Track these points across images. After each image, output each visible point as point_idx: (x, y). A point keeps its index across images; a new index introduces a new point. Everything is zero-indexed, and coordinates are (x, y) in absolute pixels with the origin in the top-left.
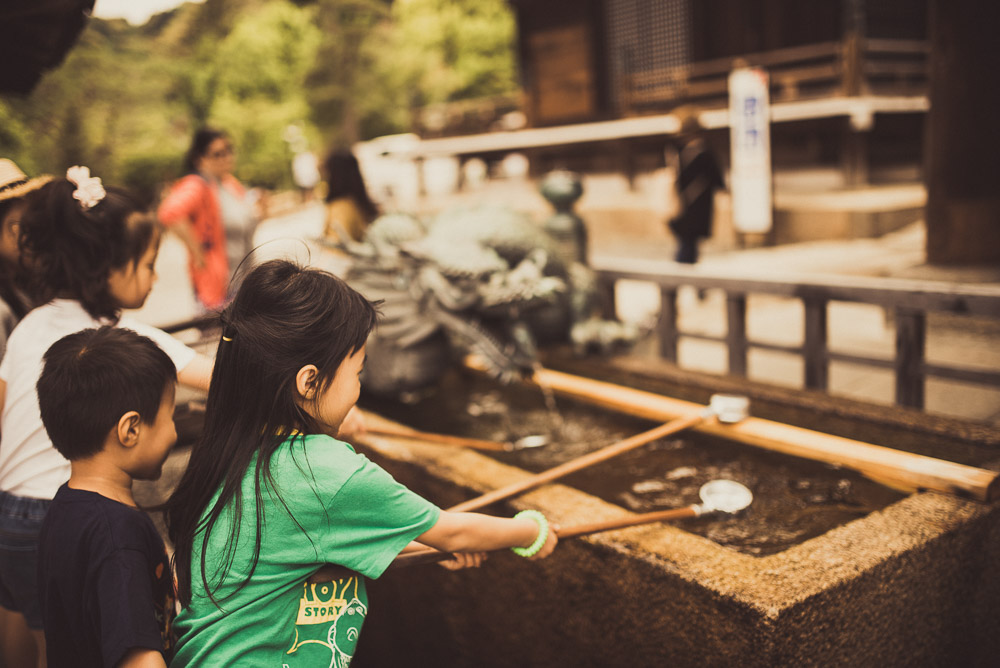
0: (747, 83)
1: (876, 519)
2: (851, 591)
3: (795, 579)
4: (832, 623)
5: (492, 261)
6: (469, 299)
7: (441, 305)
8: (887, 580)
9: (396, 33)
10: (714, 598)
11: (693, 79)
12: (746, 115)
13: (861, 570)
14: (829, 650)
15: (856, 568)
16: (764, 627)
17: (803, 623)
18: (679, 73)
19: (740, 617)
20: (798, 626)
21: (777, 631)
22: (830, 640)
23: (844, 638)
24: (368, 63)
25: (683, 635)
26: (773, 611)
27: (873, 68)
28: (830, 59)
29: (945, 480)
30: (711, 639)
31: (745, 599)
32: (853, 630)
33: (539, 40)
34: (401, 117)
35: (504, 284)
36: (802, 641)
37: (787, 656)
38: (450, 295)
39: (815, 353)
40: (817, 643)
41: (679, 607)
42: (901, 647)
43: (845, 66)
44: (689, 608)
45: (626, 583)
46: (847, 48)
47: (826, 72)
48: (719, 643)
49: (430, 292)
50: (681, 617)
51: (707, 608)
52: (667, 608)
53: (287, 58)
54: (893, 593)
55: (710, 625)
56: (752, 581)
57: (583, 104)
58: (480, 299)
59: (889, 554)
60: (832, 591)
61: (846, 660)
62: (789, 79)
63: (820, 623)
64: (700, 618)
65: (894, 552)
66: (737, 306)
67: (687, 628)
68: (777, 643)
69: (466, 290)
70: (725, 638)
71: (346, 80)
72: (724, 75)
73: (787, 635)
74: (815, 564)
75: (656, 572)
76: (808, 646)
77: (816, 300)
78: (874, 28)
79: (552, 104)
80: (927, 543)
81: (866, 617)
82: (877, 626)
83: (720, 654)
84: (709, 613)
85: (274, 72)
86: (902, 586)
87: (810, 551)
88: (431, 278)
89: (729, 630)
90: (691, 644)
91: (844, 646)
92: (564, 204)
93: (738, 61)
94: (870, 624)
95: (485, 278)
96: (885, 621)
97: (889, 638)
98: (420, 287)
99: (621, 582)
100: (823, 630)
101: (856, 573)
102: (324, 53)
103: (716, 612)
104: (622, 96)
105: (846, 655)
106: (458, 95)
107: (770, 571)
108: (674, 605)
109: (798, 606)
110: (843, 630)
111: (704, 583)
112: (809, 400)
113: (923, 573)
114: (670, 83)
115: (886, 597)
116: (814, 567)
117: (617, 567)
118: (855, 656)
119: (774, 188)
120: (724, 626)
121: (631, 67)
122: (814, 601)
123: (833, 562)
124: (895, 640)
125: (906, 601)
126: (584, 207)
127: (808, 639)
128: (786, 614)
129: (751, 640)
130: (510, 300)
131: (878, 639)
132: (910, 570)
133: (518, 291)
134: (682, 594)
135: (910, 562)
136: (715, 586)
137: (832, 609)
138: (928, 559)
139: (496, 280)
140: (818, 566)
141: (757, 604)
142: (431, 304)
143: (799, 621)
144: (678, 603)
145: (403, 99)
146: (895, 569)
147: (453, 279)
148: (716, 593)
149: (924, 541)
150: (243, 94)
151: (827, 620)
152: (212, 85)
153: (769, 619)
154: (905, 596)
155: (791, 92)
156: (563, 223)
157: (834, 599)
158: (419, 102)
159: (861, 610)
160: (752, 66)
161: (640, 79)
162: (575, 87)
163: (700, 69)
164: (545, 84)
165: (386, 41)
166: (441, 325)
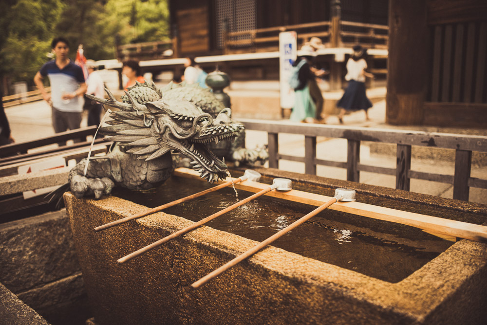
0: (287, 38)
2: (452, 300)
3: (422, 296)
8: (465, 293)
10: (379, 310)
11: (259, 35)
13: (456, 288)
15: (453, 287)
18: (253, 32)
19: (397, 321)
24: (92, 20)
26: (420, 318)
27: (344, 34)
28: (326, 28)
29: (473, 233)
33: (181, 13)
43: (332, 32)
44: (359, 315)
45: (313, 300)
46: (333, 23)
47: (324, 34)
50: (352, 321)
51: (373, 315)
52: (343, 315)
56: (399, 298)
57: (204, 47)
59: (465, 277)
60: (445, 302)
62: (305, 36)
64: (367, 322)
65: (467, 276)
71: (81, 30)
72: (277, 33)
74: (428, 285)
75: (336, 294)
77: (354, 139)
80: (480, 270)
84: (374, 318)
87: (421, 277)
92: (218, 87)
93: (282, 28)
99: (309, 300)
101: (454, 290)
103: (379, 318)
104: (222, 43)
107: (405, 291)
108: (348, 314)
114: (247, 36)
116: (429, 287)
117: (308, 291)
121: (228, 29)
123: (438, 284)
134: (355, 307)
136: (378, 302)
140: (431, 287)
141: (410, 314)
144: (351, 313)
145: (111, 40)
148: (380, 307)
149: (478, 269)
156: (220, 97)
157: (446, 306)
160: (287, 30)
161: (233, 34)
162: (201, 37)
163: (261, 30)
164: (184, 35)
165: (102, 11)
166: (171, 148)
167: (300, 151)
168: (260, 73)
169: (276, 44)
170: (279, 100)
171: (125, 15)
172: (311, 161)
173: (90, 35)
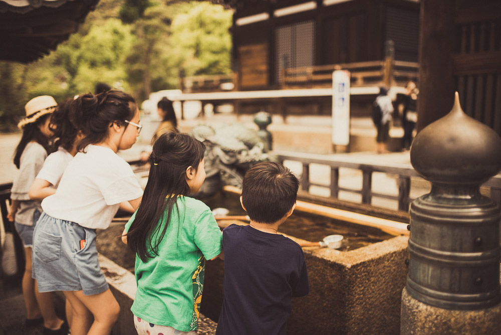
0: (340, 76)
1: (385, 242)
2: (376, 262)
3: (357, 258)
4: (369, 273)
5: (242, 146)
6: (233, 160)
7: (221, 162)
8: (388, 261)
9: (172, 40)
11: (315, 73)
12: (339, 91)
14: (367, 283)
16: (346, 271)
17: (359, 271)
18: (309, 70)
19: (338, 268)
20: (357, 272)
21: (350, 272)
22: (368, 279)
23: (372, 279)
24: (157, 53)
25: (317, 278)
26: (349, 266)
27: (397, 73)
28: (379, 68)
30: (327, 278)
31: (339, 262)
32: (375, 277)
33: (243, 49)
34: (174, 81)
35: (247, 155)
36: (358, 278)
37: (353, 282)
38: (225, 159)
39: (367, 193)
40: (363, 279)
41: (316, 268)
42: (392, 287)
43: (385, 72)
44: (320, 267)
46: (387, 63)
47: (377, 74)
48: (330, 279)
49: (218, 156)
50: (317, 271)
52: (312, 268)
53: (115, 48)
54: (390, 266)
55: (327, 273)
56: (342, 258)
57: (263, 81)
58: (237, 161)
60: (369, 261)
61: (373, 288)
62: (360, 76)
63: (364, 272)
64: (323, 271)
66: (335, 173)
67: (319, 275)
68: (350, 277)
69: (231, 156)
70: (332, 277)
71: (147, 62)
72: (331, 72)
73: (353, 275)
74: (363, 254)
76: (360, 280)
77: (367, 171)
78: (398, 56)
79: (248, 80)
81: (380, 273)
82: (384, 277)
83: (330, 283)
84: (326, 268)
85: (109, 54)
86: (393, 264)
87: (362, 250)
88: (217, 151)
89: (334, 274)
90: (320, 281)
91: (372, 282)
92: (263, 126)
93: (337, 67)
94: (382, 276)
95: (240, 152)
96: (387, 276)
97: (388, 283)
98: (213, 155)
100: (365, 275)
102: (137, 48)
103: (329, 268)
104: (281, 78)
105: (373, 286)
106: (201, 72)
107: (348, 255)
108: (314, 267)
109: (357, 265)
110: (373, 277)
111: (325, 258)
112: (364, 207)
113: (401, 261)
114: (305, 74)
115: (388, 267)
118: (376, 287)
119: (350, 126)
120: (331, 273)
121: (286, 65)
122: (363, 264)
123: (370, 253)
124: (390, 284)
125: (394, 270)
126: (270, 128)
127: (360, 278)
128: (353, 267)
129: (341, 276)
130: (250, 161)
131: (384, 282)
132: (396, 258)
133: (253, 158)
134: (318, 263)
135: (396, 255)
137: (369, 268)
138: (403, 256)
139: (244, 153)
141: (344, 264)
142: (217, 161)
143: (358, 270)
144: (316, 266)
145: (175, 72)
146: (391, 257)
147: (226, 152)
148: (330, 261)
150: (93, 64)
151: (367, 272)
152: (80, 58)
153: (348, 268)
154: (394, 268)
155: (360, 82)
156: (263, 134)
157: (370, 264)
158: (182, 74)
159: (378, 270)
160: (343, 69)
161: (291, 71)
162: (260, 72)
163: (319, 68)
164: (245, 70)
165: (167, 44)
166: (220, 171)
167: (327, 180)
168: (315, 108)
169: (330, 82)
170: (331, 136)
171: (190, 47)
172: (335, 188)
173: (155, 67)
